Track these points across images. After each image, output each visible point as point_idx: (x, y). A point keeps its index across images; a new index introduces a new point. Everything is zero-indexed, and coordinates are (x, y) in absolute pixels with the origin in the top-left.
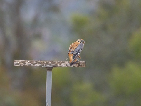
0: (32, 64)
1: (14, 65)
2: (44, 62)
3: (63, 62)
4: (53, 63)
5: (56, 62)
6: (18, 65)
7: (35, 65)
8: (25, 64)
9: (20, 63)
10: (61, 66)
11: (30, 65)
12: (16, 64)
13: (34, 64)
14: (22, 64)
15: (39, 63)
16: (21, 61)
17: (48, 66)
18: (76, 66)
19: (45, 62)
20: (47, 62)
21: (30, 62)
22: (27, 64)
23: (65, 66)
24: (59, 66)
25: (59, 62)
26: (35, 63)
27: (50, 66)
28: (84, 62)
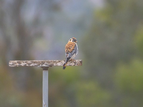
0: (27, 64)
1: (10, 66)
2: (39, 62)
3: (59, 62)
4: (49, 63)
5: (52, 61)
6: (13, 66)
7: (31, 65)
8: (21, 65)
9: (16, 63)
10: (57, 66)
11: (25, 66)
12: (11, 64)
13: (29, 64)
14: (18, 64)
15: (35, 63)
16: (16, 61)
17: (44, 65)
18: (73, 65)
19: (41, 61)
20: (42, 62)
21: (26, 62)
22: (23, 64)
23: (62, 65)
24: (55, 65)
25: (55, 62)
26: (31, 63)
27: (46, 66)
28: (80, 60)
